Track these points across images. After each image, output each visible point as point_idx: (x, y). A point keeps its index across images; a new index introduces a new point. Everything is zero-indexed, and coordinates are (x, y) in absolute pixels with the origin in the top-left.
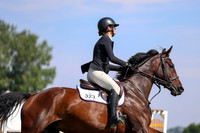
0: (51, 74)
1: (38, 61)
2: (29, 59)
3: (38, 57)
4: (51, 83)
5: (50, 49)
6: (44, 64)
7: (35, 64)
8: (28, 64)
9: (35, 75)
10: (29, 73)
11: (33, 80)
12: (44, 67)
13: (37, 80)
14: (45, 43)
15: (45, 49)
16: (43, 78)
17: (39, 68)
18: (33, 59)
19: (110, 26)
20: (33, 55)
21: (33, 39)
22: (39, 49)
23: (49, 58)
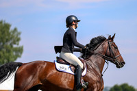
0: (20, 50)
1: (11, 42)
2: (5, 40)
3: (11, 39)
4: (20, 57)
5: (19, 33)
6: (15, 44)
7: (9, 44)
8: (4, 44)
9: (9, 51)
10: (4, 50)
11: (7, 54)
12: (15, 46)
13: (10, 55)
14: (15, 29)
15: (16, 33)
16: (14, 53)
17: (12, 46)
18: (7, 40)
19: (74, 21)
20: (7, 37)
21: (7, 26)
22: (11, 34)
23: (19, 40)
